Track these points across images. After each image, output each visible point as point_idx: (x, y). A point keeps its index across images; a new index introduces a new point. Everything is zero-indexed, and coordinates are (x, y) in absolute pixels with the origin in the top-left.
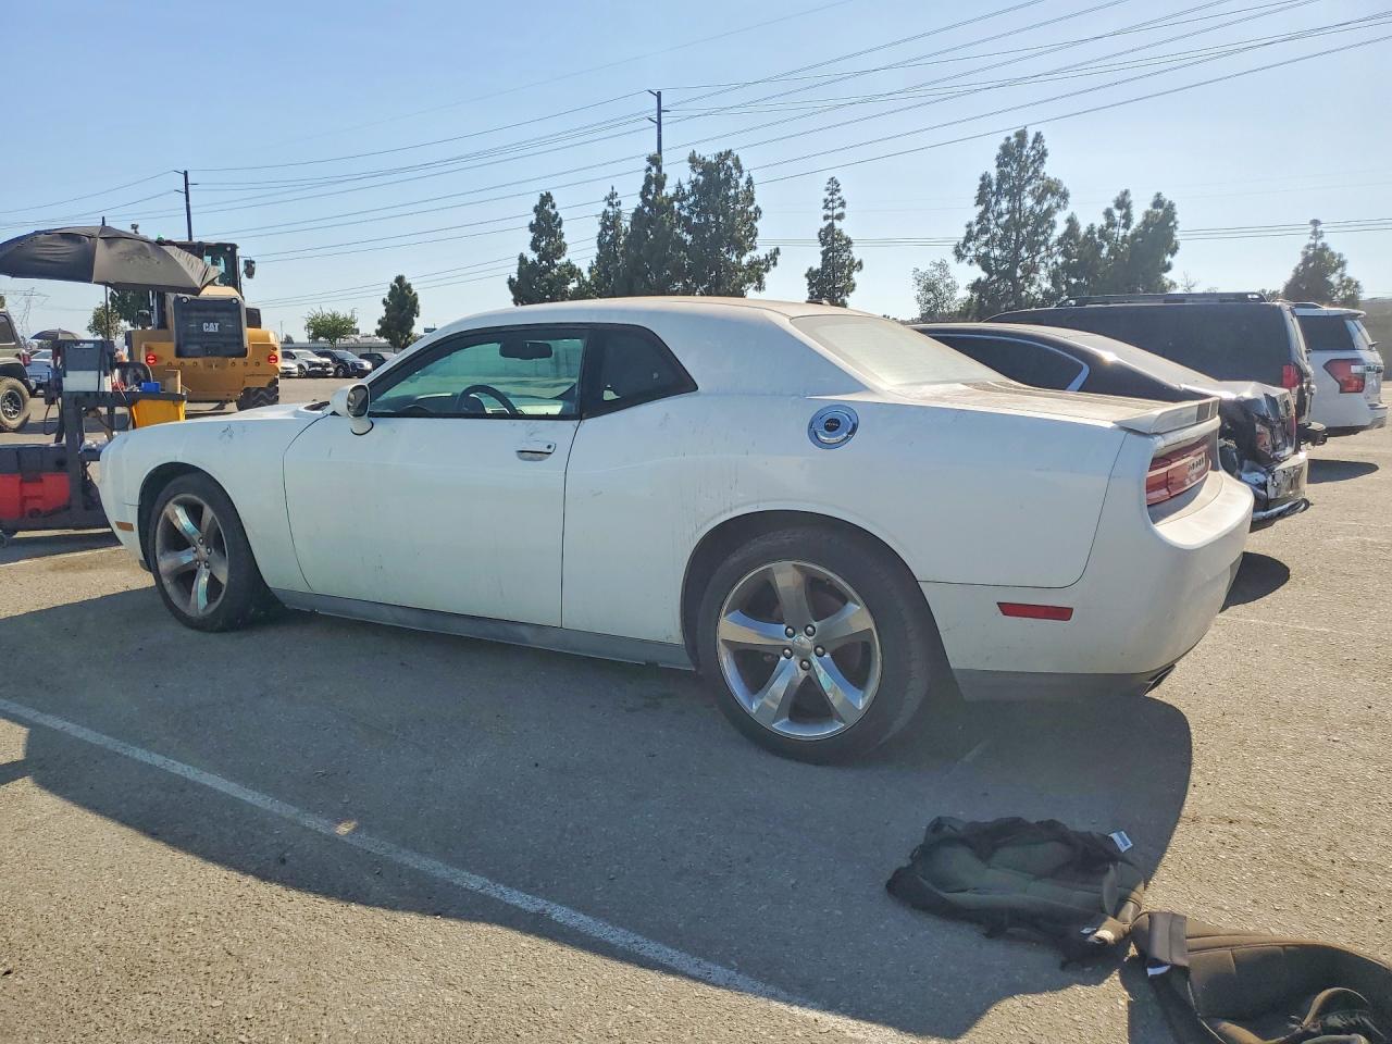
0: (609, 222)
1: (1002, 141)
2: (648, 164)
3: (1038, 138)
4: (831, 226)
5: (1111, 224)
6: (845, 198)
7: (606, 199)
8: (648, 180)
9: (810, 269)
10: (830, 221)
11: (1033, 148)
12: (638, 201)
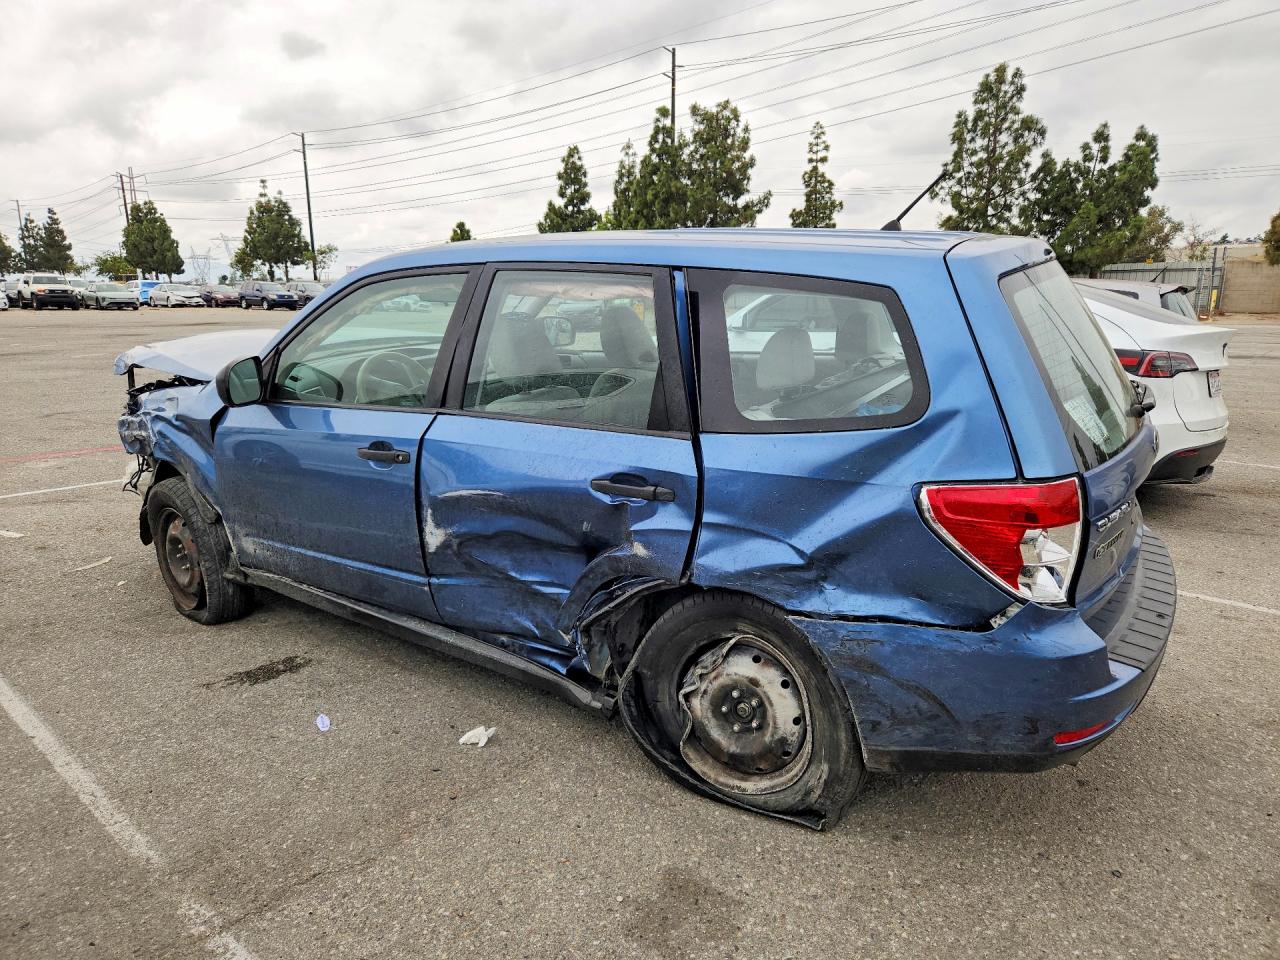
0: (625, 172)
1: (981, 79)
2: (658, 115)
3: (1018, 74)
4: (815, 168)
5: (1088, 158)
6: (828, 143)
7: (623, 149)
8: (657, 131)
9: (794, 210)
10: (814, 164)
11: (1012, 83)
12: (646, 150)
